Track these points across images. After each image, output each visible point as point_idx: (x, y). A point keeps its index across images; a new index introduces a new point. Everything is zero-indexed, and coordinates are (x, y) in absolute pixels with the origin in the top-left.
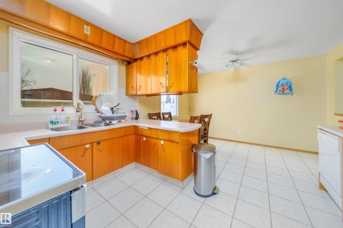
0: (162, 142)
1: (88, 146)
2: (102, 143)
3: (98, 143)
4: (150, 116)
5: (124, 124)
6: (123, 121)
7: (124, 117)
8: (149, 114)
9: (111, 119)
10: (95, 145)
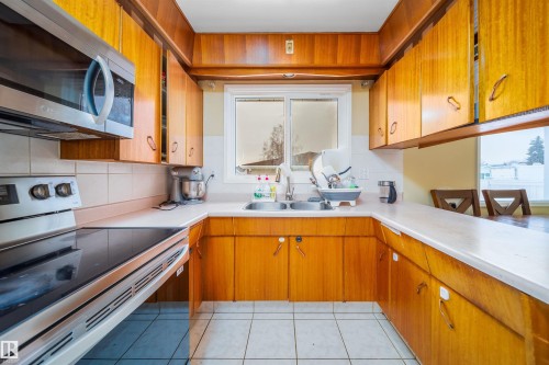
0: (444, 293)
1: (282, 240)
2: (304, 239)
3: (299, 239)
4: (439, 199)
5: (353, 211)
6: (353, 203)
7: (356, 196)
8: (433, 193)
9: (330, 197)
10: (293, 240)
